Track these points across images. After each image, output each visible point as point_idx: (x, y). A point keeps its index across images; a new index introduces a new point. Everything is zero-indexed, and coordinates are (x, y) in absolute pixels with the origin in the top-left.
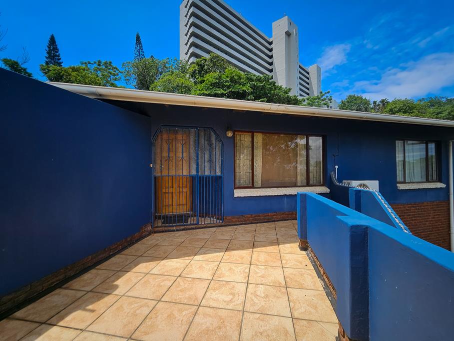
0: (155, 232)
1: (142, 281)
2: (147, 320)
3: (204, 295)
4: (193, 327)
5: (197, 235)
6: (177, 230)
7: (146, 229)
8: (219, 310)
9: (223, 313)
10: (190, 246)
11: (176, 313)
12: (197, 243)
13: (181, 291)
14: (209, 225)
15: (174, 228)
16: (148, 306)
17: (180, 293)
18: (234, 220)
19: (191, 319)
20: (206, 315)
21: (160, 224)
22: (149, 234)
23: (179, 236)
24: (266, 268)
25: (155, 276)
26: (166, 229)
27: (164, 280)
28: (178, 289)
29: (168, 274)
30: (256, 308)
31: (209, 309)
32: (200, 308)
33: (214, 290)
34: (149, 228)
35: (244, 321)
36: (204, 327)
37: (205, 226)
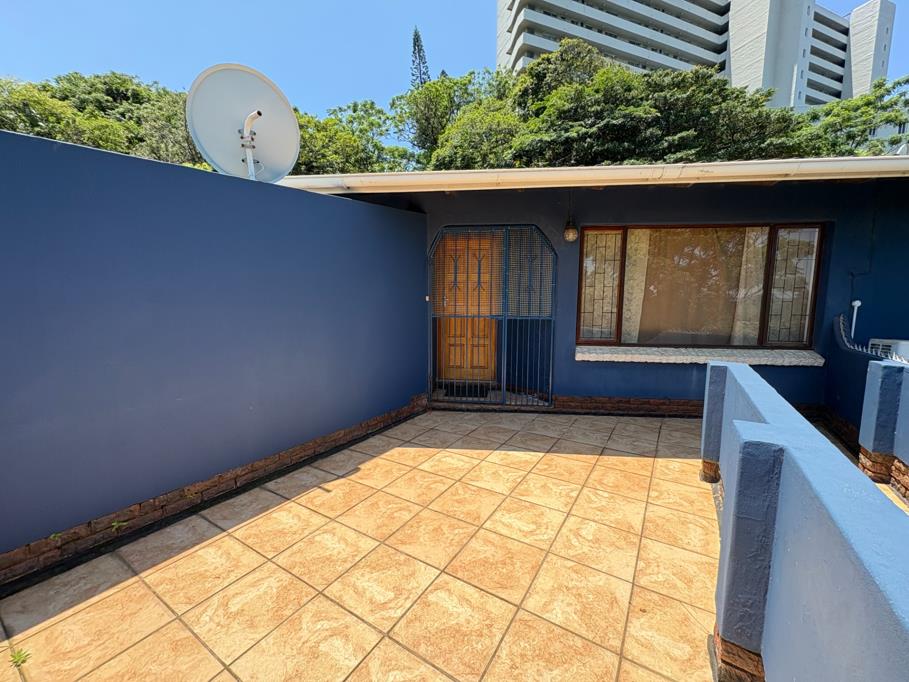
0: (434, 409)
1: (406, 477)
2: (406, 527)
3: (492, 515)
4: (465, 553)
5: (499, 423)
6: (468, 410)
7: (419, 402)
8: (510, 541)
9: (515, 547)
10: (484, 437)
11: (445, 529)
12: (497, 436)
13: (458, 502)
14: (523, 408)
15: (463, 406)
16: (410, 511)
17: (456, 504)
18: (572, 404)
19: (465, 541)
20: (487, 541)
21: (441, 398)
22: (425, 411)
23: (470, 420)
24: (612, 497)
25: (424, 473)
26: (452, 405)
27: (435, 482)
28: (455, 498)
29: (443, 474)
30: (572, 552)
31: (494, 535)
32: (482, 531)
33: (509, 511)
34: (425, 402)
35: (545, 565)
36: (482, 556)
37: (516, 408)
